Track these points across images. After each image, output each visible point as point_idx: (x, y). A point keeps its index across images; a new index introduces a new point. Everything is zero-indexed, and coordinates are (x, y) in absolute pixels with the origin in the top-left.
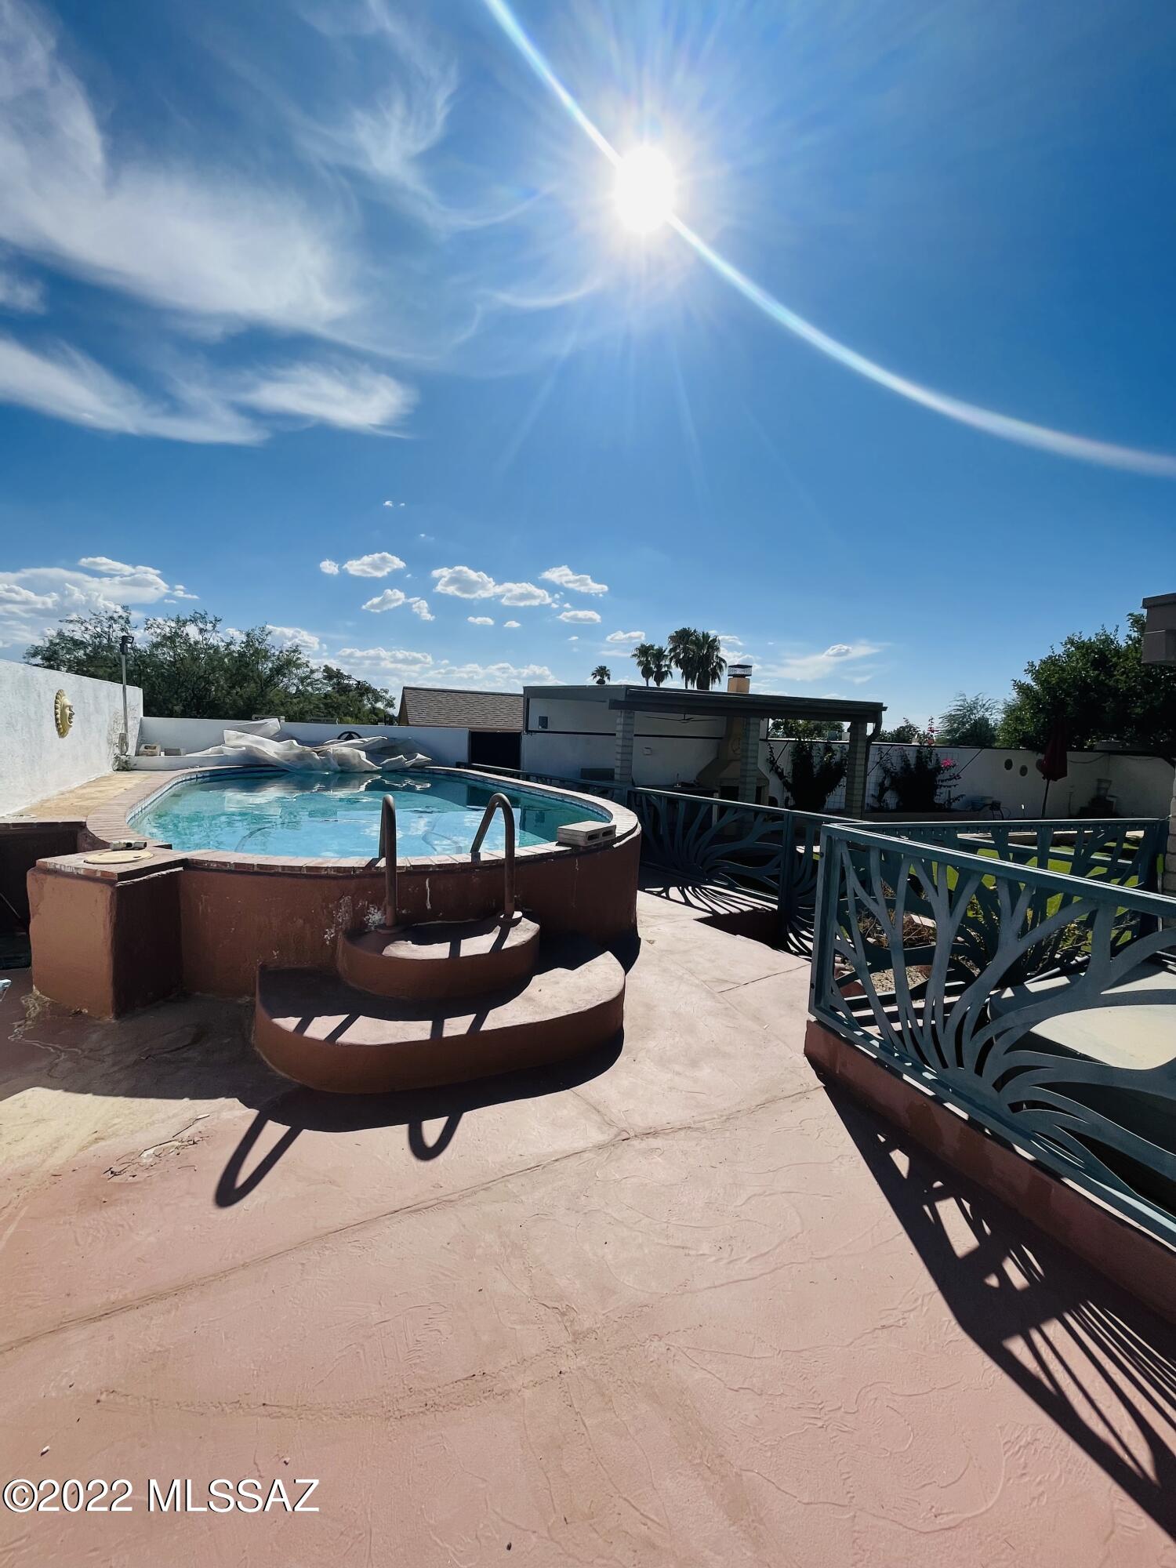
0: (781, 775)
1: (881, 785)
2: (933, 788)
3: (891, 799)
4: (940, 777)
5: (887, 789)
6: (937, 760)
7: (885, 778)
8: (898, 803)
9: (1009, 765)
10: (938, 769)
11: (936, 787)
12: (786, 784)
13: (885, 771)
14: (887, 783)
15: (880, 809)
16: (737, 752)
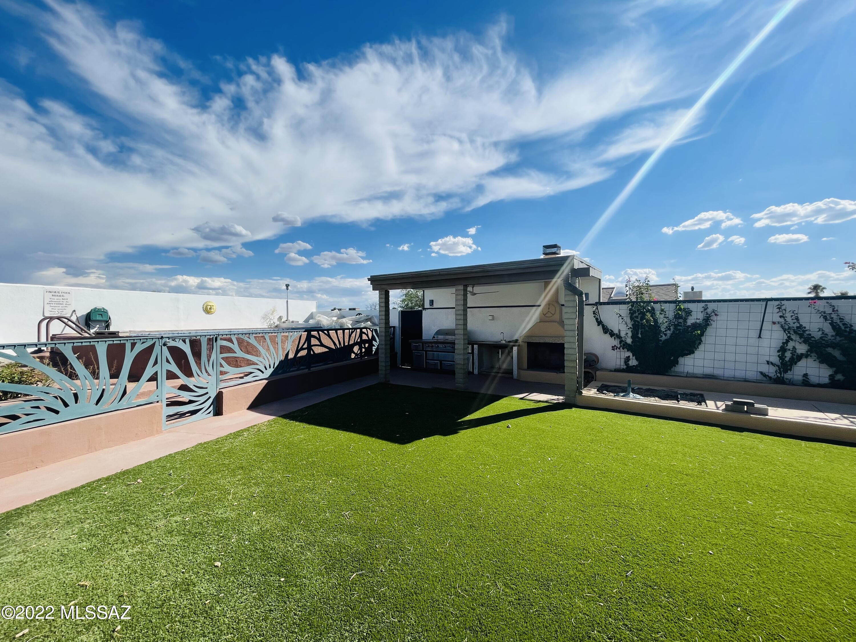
0: (615, 335)
12: (624, 344)
15: (779, 381)
16: (547, 315)
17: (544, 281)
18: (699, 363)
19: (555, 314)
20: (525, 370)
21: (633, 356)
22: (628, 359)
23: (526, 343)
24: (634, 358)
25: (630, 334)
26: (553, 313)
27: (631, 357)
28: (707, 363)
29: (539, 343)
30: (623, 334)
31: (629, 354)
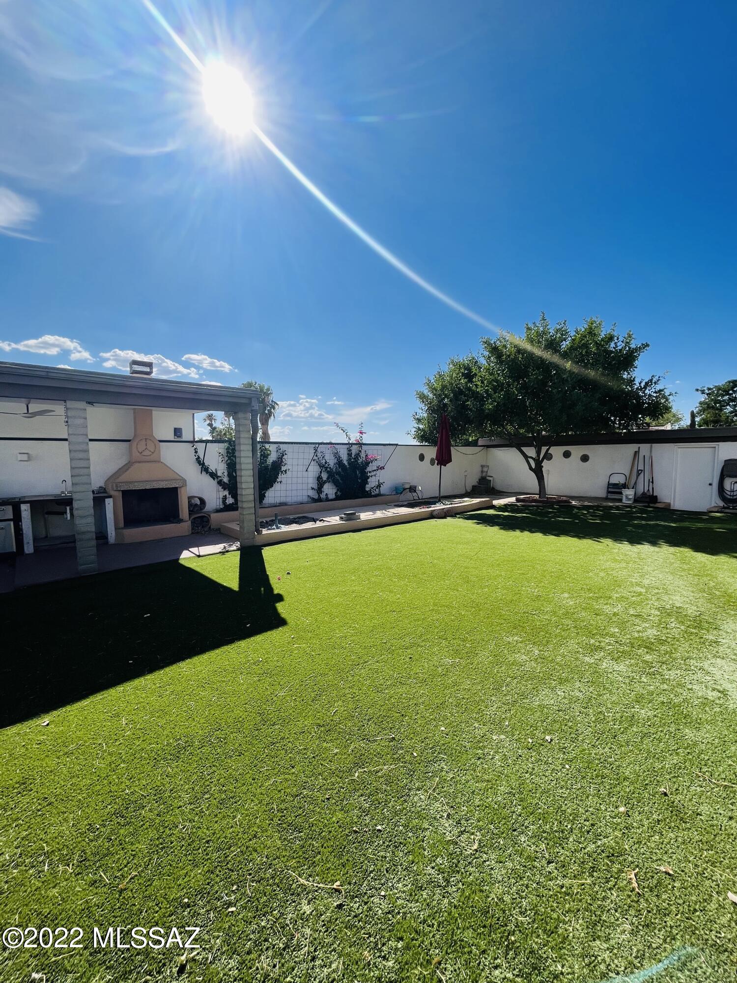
0: (213, 475)
1: (319, 478)
2: (365, 479)
3: (329, 490)
4: (369, 469)
5: (325, 482)
6: (366, 456)
7: (321, 472)
8: (336, 493)
9: (422, 458)
10: (367, 463)
11: (368, 478)
12: (220, 483)
13: (320, 466)
14: (325, 476)
15: (319, 500)
16: (144, 453)
17: (134, 409)
18: (278, 494)
19: (155, 451)
20: (122, 528)
21: (229, 494)
22: (225, 498)
23: (121, 493)
24: (230, 496)
25: (226, 474)
26: (152, 451)
27: (228, 496)
28: (283, 494)
29: (145, 489)
30: (219, 474)
31: (226, 493)
